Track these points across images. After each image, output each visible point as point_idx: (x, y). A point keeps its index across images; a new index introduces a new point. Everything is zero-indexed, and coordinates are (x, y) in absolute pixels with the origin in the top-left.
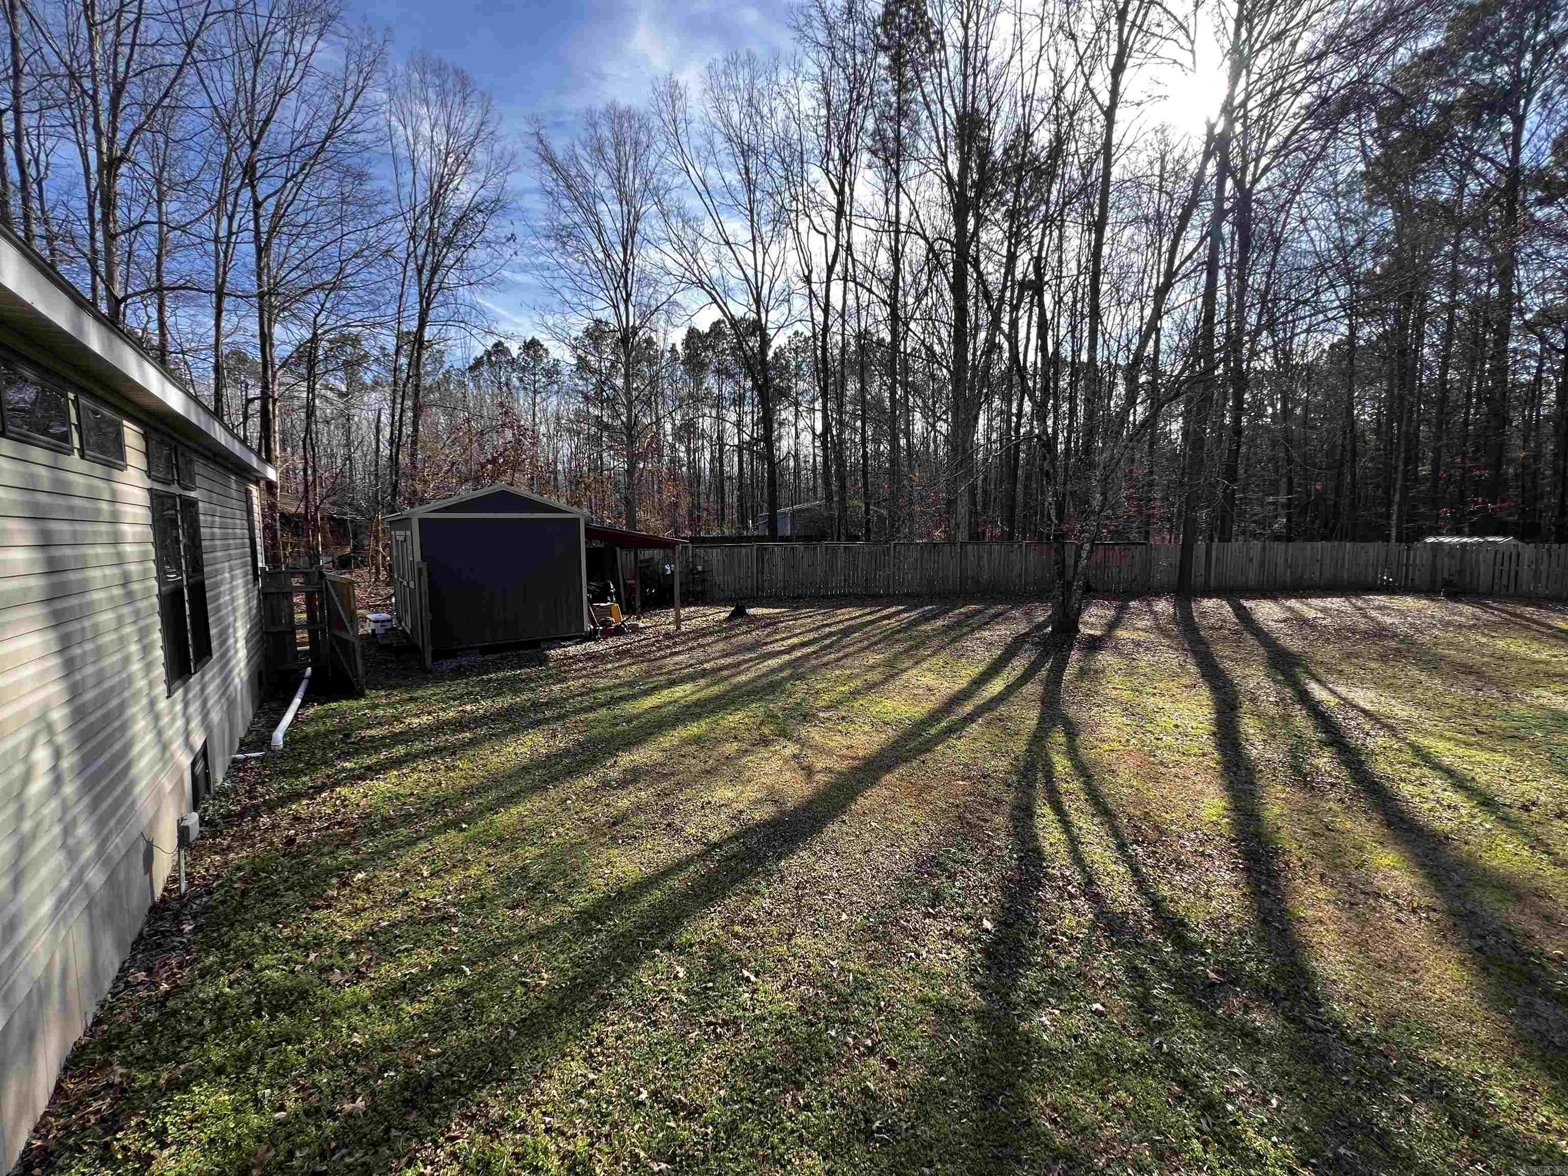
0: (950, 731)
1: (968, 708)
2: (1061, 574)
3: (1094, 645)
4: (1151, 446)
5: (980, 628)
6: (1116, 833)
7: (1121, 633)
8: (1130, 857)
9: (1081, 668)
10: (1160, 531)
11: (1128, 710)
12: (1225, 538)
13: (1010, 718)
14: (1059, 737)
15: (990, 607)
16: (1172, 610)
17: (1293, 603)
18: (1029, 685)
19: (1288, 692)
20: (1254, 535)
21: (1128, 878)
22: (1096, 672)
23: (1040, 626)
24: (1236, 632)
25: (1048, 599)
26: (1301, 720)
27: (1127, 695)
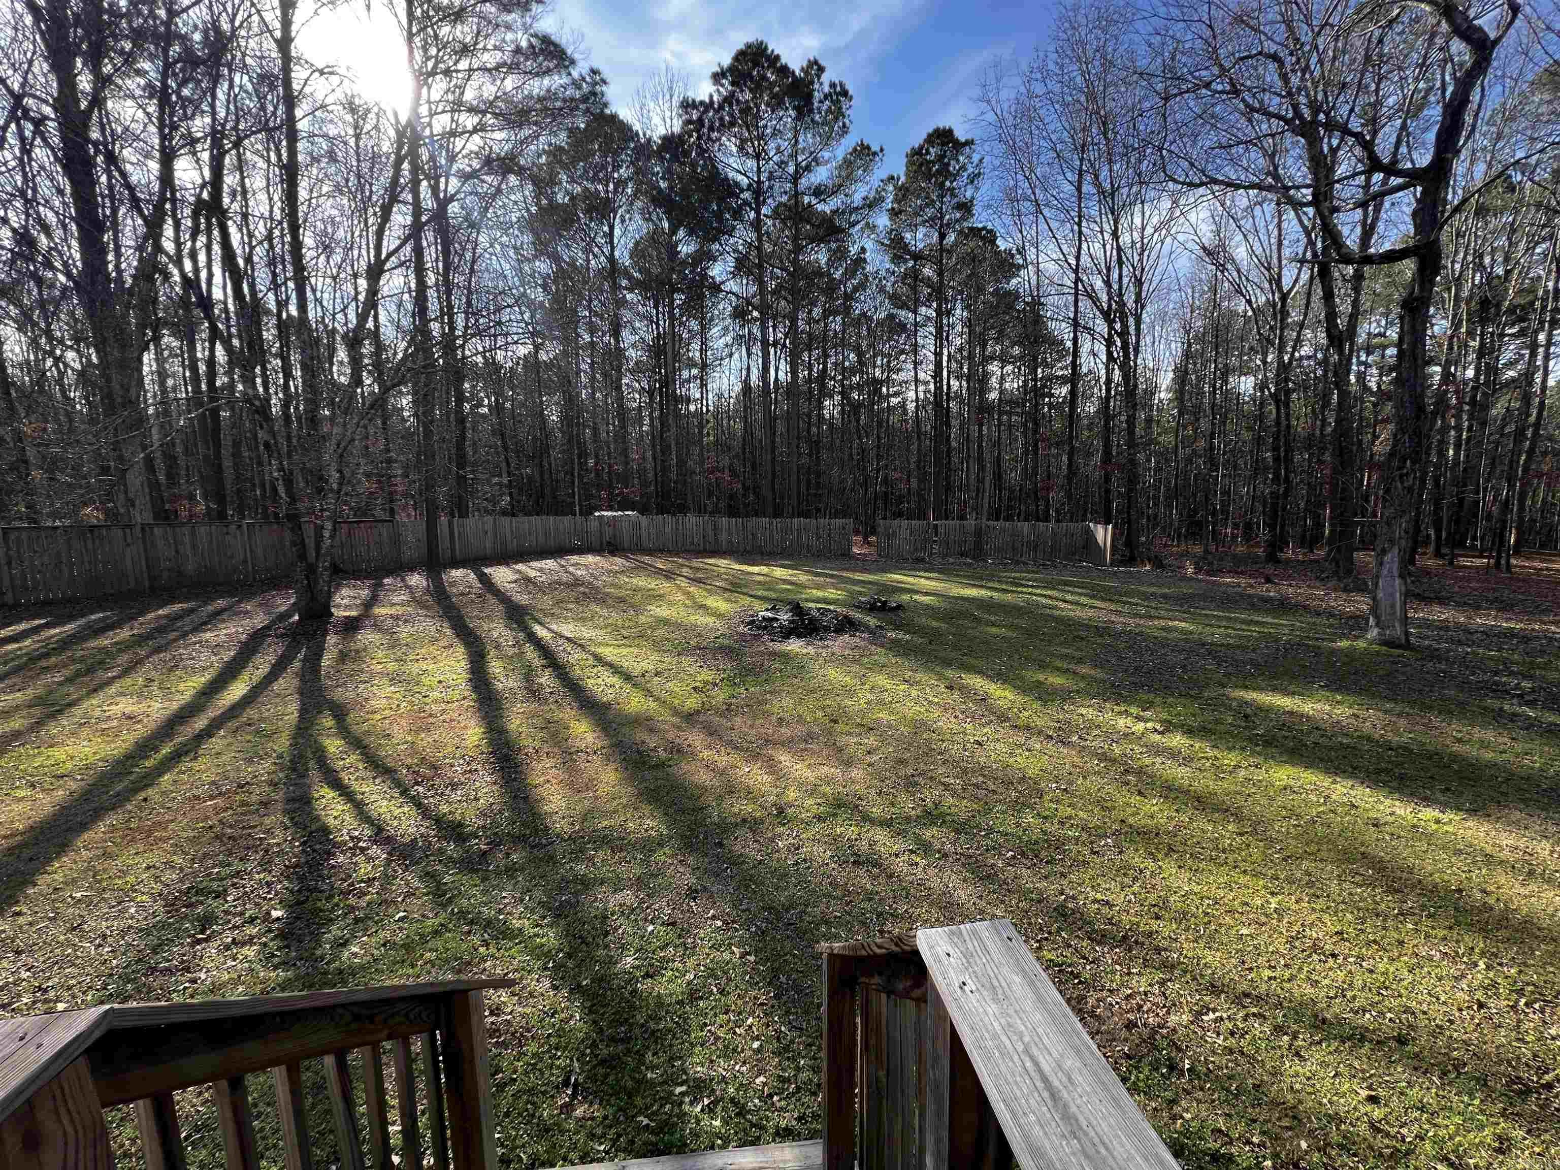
0: (176, 756)
1: (200, 723)
2: (303, 556)
3: (351, 626)
4: (384, 423)
5: (196, 629)
6: (398, 783)
7: (380, 611)
8: (413, 797)
9: (341, 651)
10: (405, 508)
11: (394, 679)
12: (464, 514)
13: (262, 720)
14: (328, 721)
15: (206, 604)
16: (425, 583)
17: (520, 567)
18: (281, 681)
19: (521, 636)
20: (487, 511)
21: (414, 813)
22: (357, 652)
23: (283, 617)
24: (480, 596)
25: (288, 587)
26: (531, 653)
27: (392, 666)
